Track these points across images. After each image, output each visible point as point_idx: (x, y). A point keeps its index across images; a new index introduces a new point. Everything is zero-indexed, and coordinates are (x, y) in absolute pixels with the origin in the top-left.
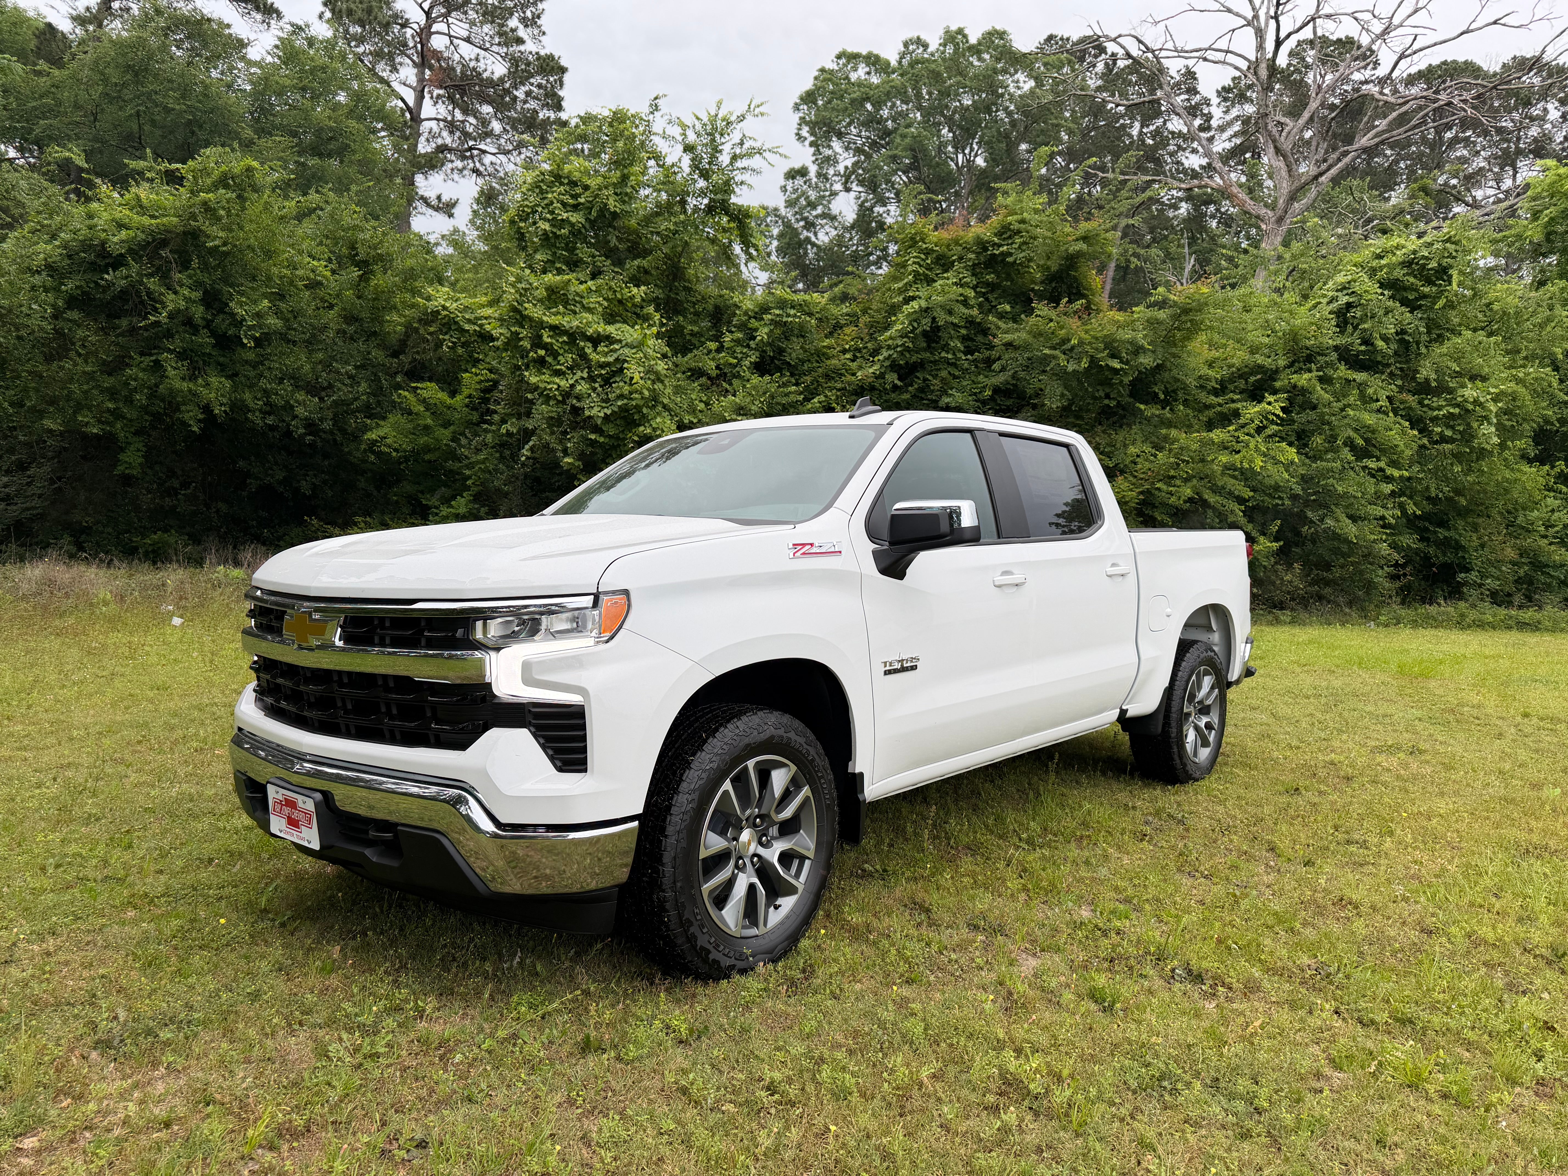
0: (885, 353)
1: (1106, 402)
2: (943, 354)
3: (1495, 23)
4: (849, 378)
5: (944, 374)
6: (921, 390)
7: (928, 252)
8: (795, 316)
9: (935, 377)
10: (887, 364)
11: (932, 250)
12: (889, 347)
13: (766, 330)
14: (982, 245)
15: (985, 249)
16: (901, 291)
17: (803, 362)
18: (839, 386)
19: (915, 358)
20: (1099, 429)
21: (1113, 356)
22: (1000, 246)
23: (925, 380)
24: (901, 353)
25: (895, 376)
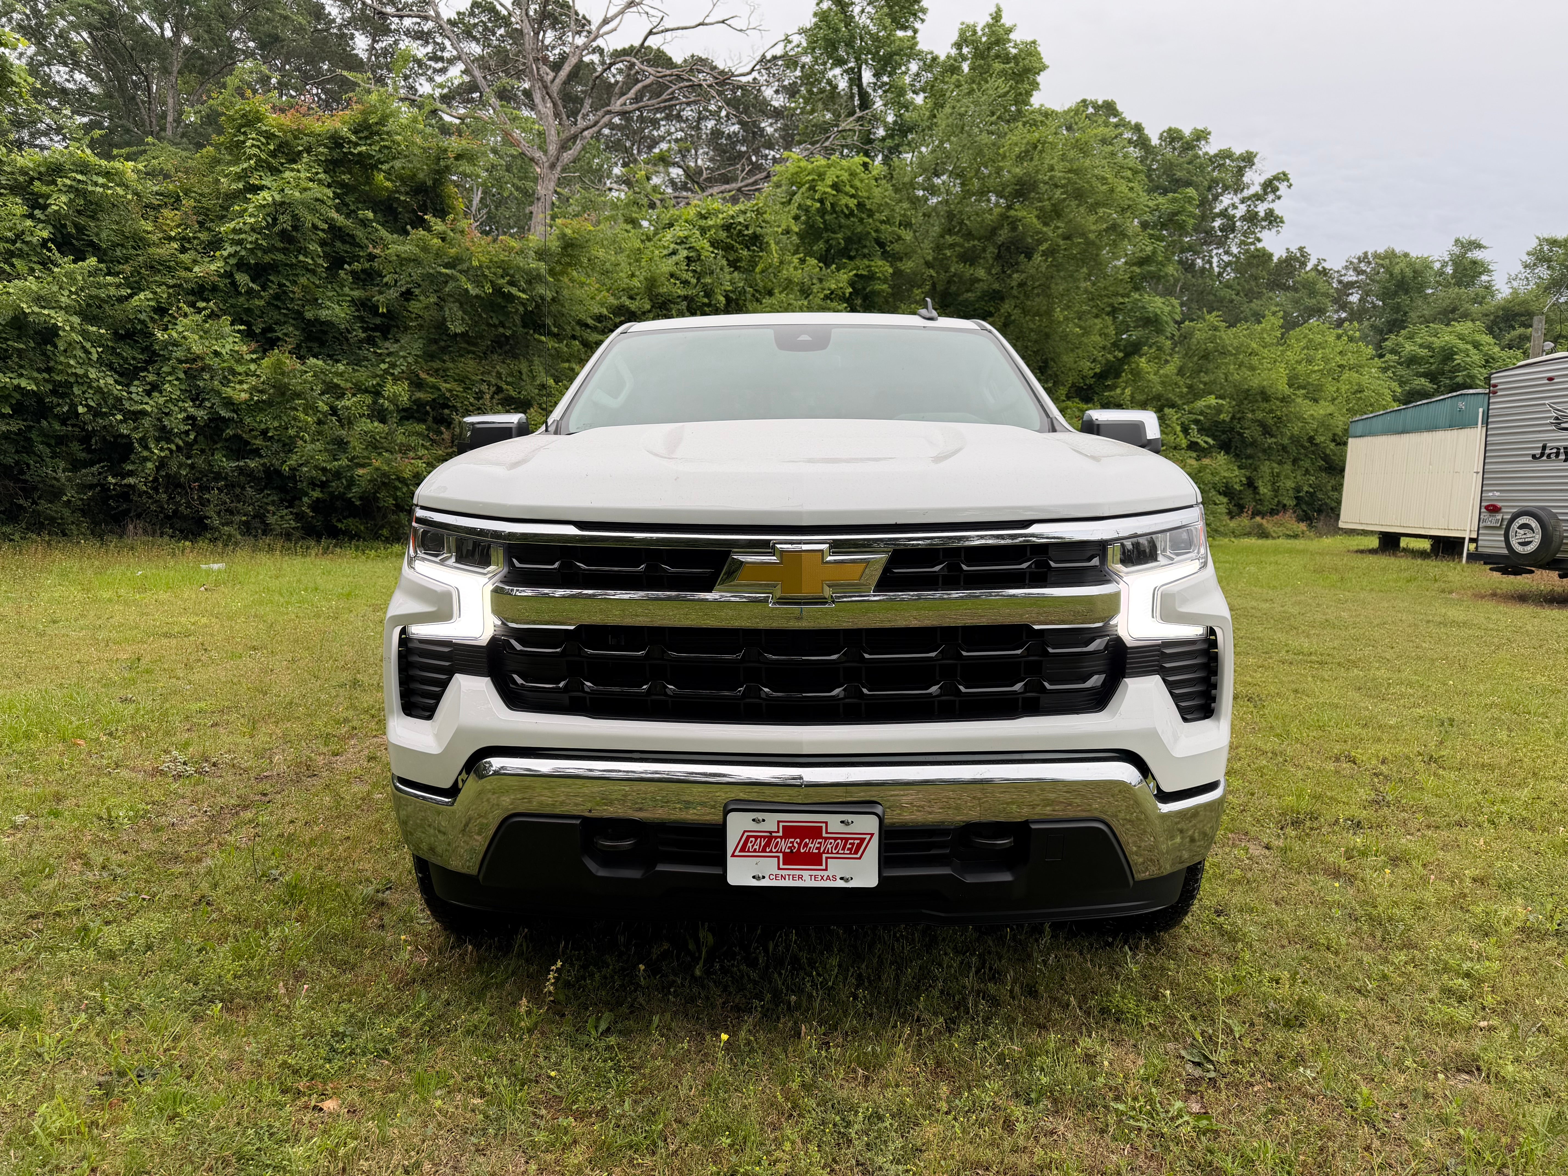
0: (229, 249)
1: (501, 330)
2: (301, 258)
3: (723, 22)
4: (184, 274)
5: (303, 280)
6: (276, 297)
7: (269, 136)
8: (103, 186)
9: (294, 283)
10: (232, 261)
11: (273, 135)
12: (234, 242)
13: (64, 199)
14: (336, 141)
15: (340, 146)
16: (239, 177)
17: (115, 245)
18: (171, 282)
19: (267, 259)
20: (495, 357)
21: (512, 283)
22: (356, 145)
23: (281, 285)
24: (251, 251)
25: (247, 278)
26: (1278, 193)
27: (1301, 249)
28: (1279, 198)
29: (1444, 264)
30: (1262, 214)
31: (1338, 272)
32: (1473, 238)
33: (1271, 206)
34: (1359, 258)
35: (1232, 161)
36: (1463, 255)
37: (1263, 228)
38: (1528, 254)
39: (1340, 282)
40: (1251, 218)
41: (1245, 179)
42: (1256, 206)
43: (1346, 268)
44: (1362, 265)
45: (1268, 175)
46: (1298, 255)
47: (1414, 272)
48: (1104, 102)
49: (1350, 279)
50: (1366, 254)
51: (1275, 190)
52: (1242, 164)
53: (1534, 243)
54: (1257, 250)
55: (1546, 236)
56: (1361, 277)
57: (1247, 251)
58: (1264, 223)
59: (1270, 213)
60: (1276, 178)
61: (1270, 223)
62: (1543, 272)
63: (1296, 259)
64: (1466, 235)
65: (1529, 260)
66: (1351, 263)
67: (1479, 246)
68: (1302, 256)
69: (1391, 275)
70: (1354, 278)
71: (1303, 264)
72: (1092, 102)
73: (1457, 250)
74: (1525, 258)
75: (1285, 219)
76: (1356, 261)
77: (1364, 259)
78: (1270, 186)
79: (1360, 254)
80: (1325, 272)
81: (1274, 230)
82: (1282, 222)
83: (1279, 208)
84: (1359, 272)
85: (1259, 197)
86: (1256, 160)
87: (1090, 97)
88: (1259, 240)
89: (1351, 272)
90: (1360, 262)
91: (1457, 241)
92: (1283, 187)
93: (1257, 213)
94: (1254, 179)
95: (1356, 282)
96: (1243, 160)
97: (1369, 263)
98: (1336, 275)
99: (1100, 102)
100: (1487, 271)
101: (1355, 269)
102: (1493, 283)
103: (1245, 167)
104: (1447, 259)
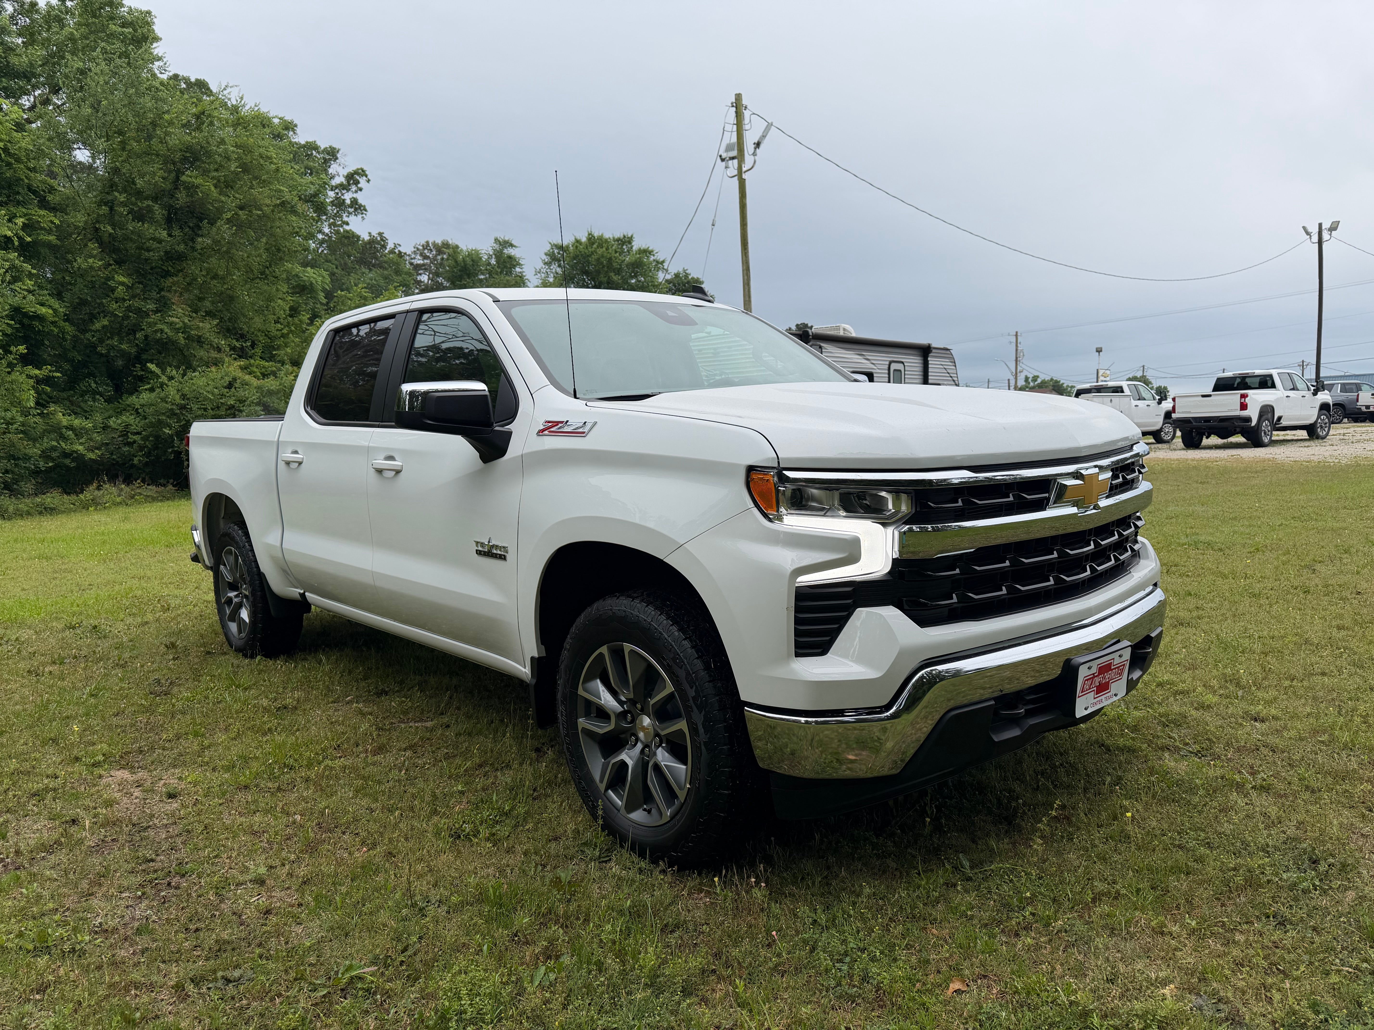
26: (359, 186)
27: (380, 234)
28: (361, 190)
29: (490, 257)
30: (348, 202)
31: (409, 255)
32: (507, 239)
33: (355, 195)
34: (423, 246)
35: (318, 152)
36: (501, 252)
37: (350, 213)
38: (546, 254)
39: (411, 264)
40: (339, 203)
41: (331, 171)
42: (343, 195)
43: (415, 253)
44: (426, 251)
45: (351, 169)
46: (379, 239)
47: (473, 261)
48: (197, 80)
49: (419, 262)
50: (427, 242)
51: (357, 183)
52: (328, 157)
53: (548, 247)
54: (347, 232)
55: (556, 243)
56: (426, 261)
57: (337, 232)
58: (351, 210)
59: (354, 202)
60: (356, 172)
61: (356, 210)
62: (555, 267)
63: (378, 243)
64: (502, 236)
65: (547, 259)
66: (418, 249)
67: (512, 245)
68: (382, 240)
69: (456, 262)
70: (422, 262)
71: (384, 247)
72: (184, 78)
73: (497, 247)
74: (544, 257)
75: (367, 208)
76: (421, 248)
77: (426, 246)
78: (353, 178)
79: (423, 242)
80: (400, 255)
81: (360, 216)
82: (366, 210)
83: (362, 198)
84: (426, 257)
85: (344, 187)
86: (338, 155)
87: (182, 73)
88: (347, 224)
89: (418, 257)
90: (424, 249)
91: (496, 240)
92: (362, 181)
93: (344, 200)
94: (338, 172)
95: (423, 265)
96: (328, 154)
97: (431, 250)
98: (408, 258)
99: (193, 80)
100: (518, 264)
101: (421, 255)
102: (524, 274)
103: (330, 159)
104: (491, 253)
